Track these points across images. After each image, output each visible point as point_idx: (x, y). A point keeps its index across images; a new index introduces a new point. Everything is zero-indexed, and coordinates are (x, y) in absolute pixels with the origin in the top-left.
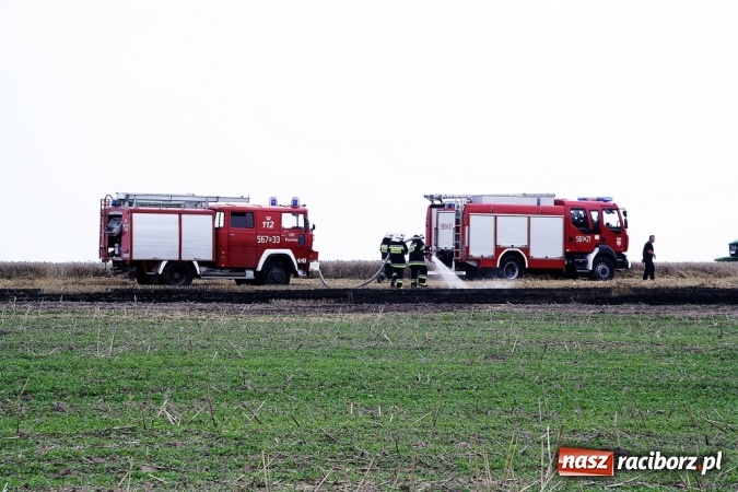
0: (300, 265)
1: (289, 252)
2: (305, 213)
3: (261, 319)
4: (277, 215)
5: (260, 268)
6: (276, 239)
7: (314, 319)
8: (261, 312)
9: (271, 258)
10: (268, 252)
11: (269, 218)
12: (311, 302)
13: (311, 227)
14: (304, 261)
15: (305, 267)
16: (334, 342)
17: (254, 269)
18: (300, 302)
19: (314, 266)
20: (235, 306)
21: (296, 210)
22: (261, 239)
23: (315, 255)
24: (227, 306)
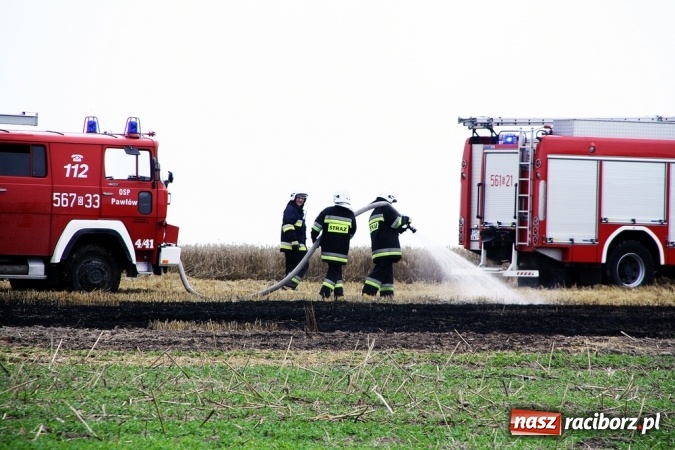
0: (141, 253)
1: (118, 226)
2: (152, 149)
3: (132, 360)
4: (95, 152)
5: (57, 258)
6: (93, 201)
7: (236, 360)
8: (133, 346)
9: (81, 238)
10: (74, 226)
11: (77, 158)
12: (232, 328)
13: (164, 177)
14: (149, 244)
15: (151, 257)
16: (278, 406)
17: (46, 259)
18: (211, 327)
19: (170, 255)
20: (81, 332)
21: (134, 141)
22: (61, 200)
23: (172, 234)
24: (63, 333)
